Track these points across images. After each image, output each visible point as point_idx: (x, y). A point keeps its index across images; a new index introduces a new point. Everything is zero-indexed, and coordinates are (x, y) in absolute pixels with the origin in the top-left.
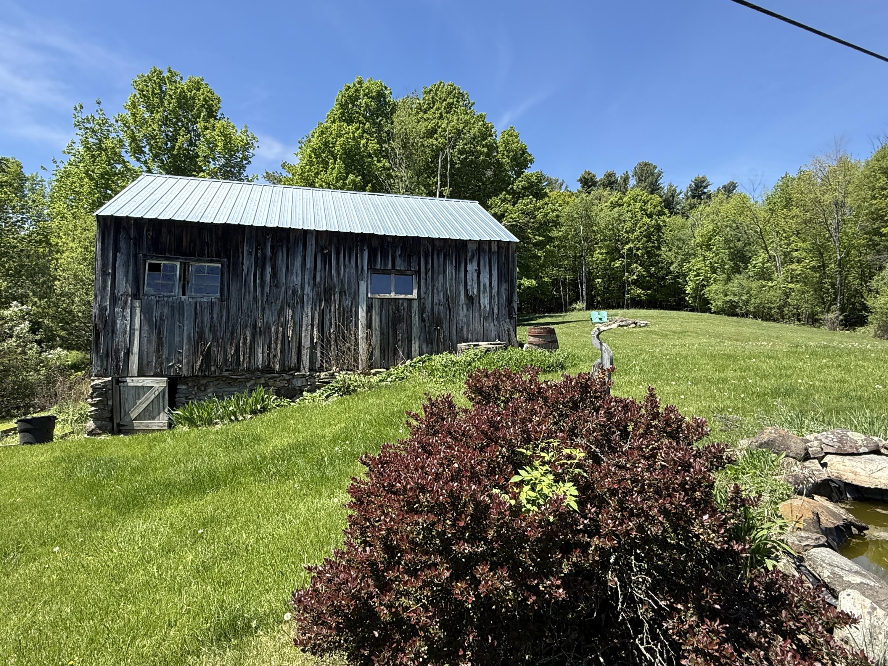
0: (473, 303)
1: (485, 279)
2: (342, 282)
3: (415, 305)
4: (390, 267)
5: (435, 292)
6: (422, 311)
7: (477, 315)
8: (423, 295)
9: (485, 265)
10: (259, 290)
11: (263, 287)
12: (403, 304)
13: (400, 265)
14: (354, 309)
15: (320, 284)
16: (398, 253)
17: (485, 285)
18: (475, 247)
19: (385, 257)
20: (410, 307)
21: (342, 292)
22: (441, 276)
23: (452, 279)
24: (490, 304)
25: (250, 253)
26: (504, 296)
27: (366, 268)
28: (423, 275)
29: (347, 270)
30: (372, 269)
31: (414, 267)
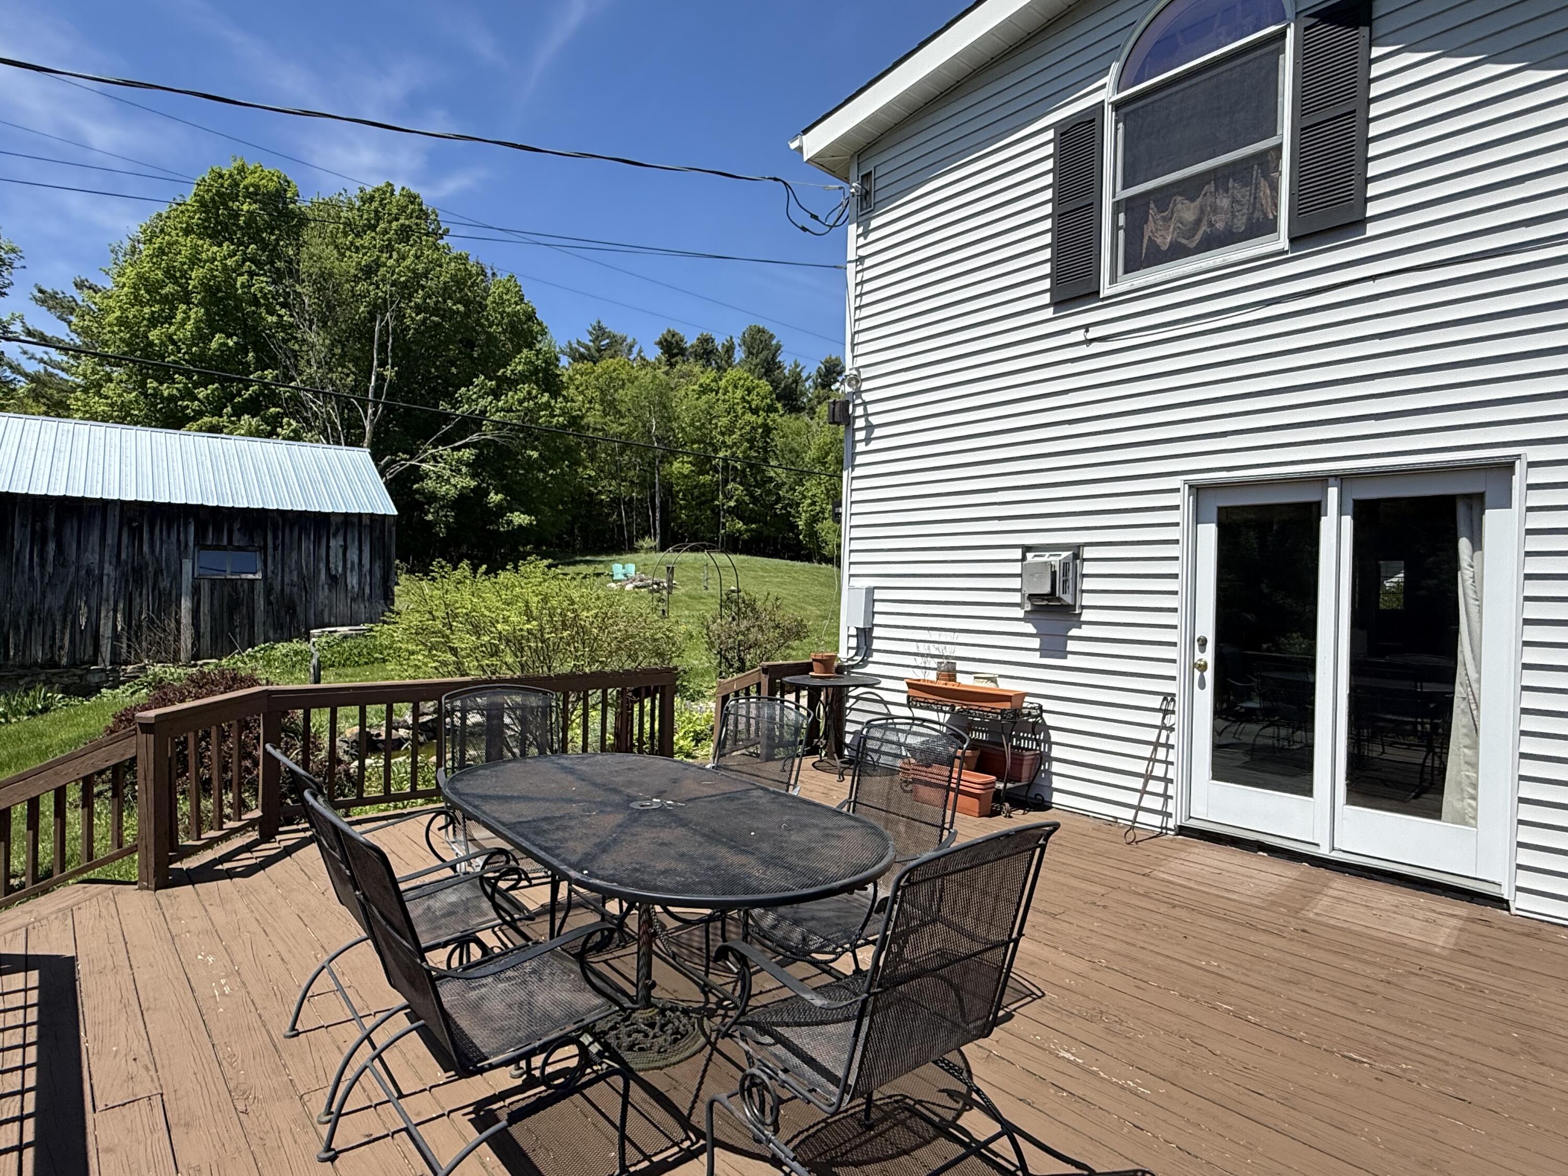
0: (336, 583)
1: (353, 555)
2: (158, 561)
3: (259, 587)
4: (225, 542)
5: (287, 570)
6: (269, 591)
7: (342, 596)
8: (269, 574)
9: (354, 540)
10: (37, 570)
11: (43, 566)
12: (242, 585)
13: (238, 539)
14: (174, 592)
15: (126, 563)
16: (236, 526)
17: (353, 563)
18: (342, 518)
19: (218, 531)
20: (252, 589)
21: (158, 572)
22: (295, 555)
23: (309, 556)
24: (360, 583)
25: (23, 526)
26: (378, 573)
27: (191, 544)
28: (270, 551)
29: (165, 546)
30: (200, 543)
31: (258, 542)
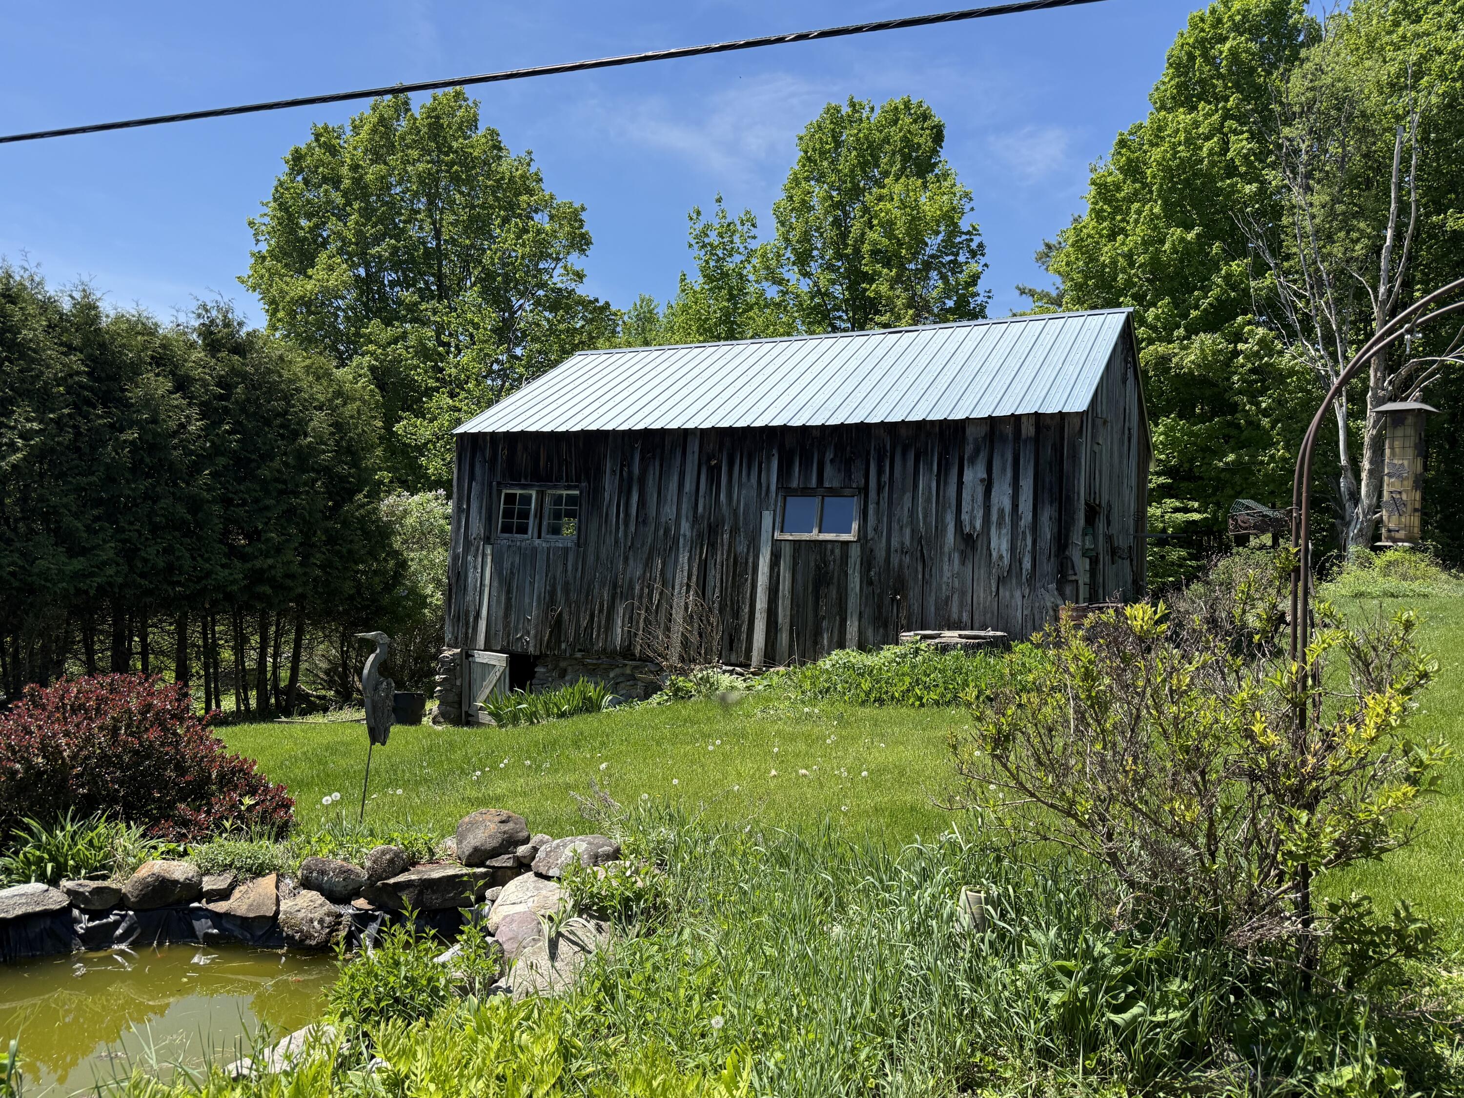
0: (974, 548)
1: (1002, 497)
2: (735, 512)
3: (855, 553)
4: (814, 483)
5: (895, 526)
6: (867, 562)
7: (982, 573)
8: (871, 534)
9: (1004, 470)
11: (626, 525)
12: (832, 552)
13: (832, 478)
14: (751, 560)
15: (703, 517)
16: (829, 455)
17: (1001, 512)
18: (984, 430)
19: (806, 466)
20: (845, 557)
21: (734, 531)
22: (908, 496)
23: (928, 500)
24: (1013, 549)
25: (613, 472)
26: (1047, 531)
27: (773, 487)
28: (873, 494)
29: (744, 492)
30: (784, 486)
31: (858, 479)
